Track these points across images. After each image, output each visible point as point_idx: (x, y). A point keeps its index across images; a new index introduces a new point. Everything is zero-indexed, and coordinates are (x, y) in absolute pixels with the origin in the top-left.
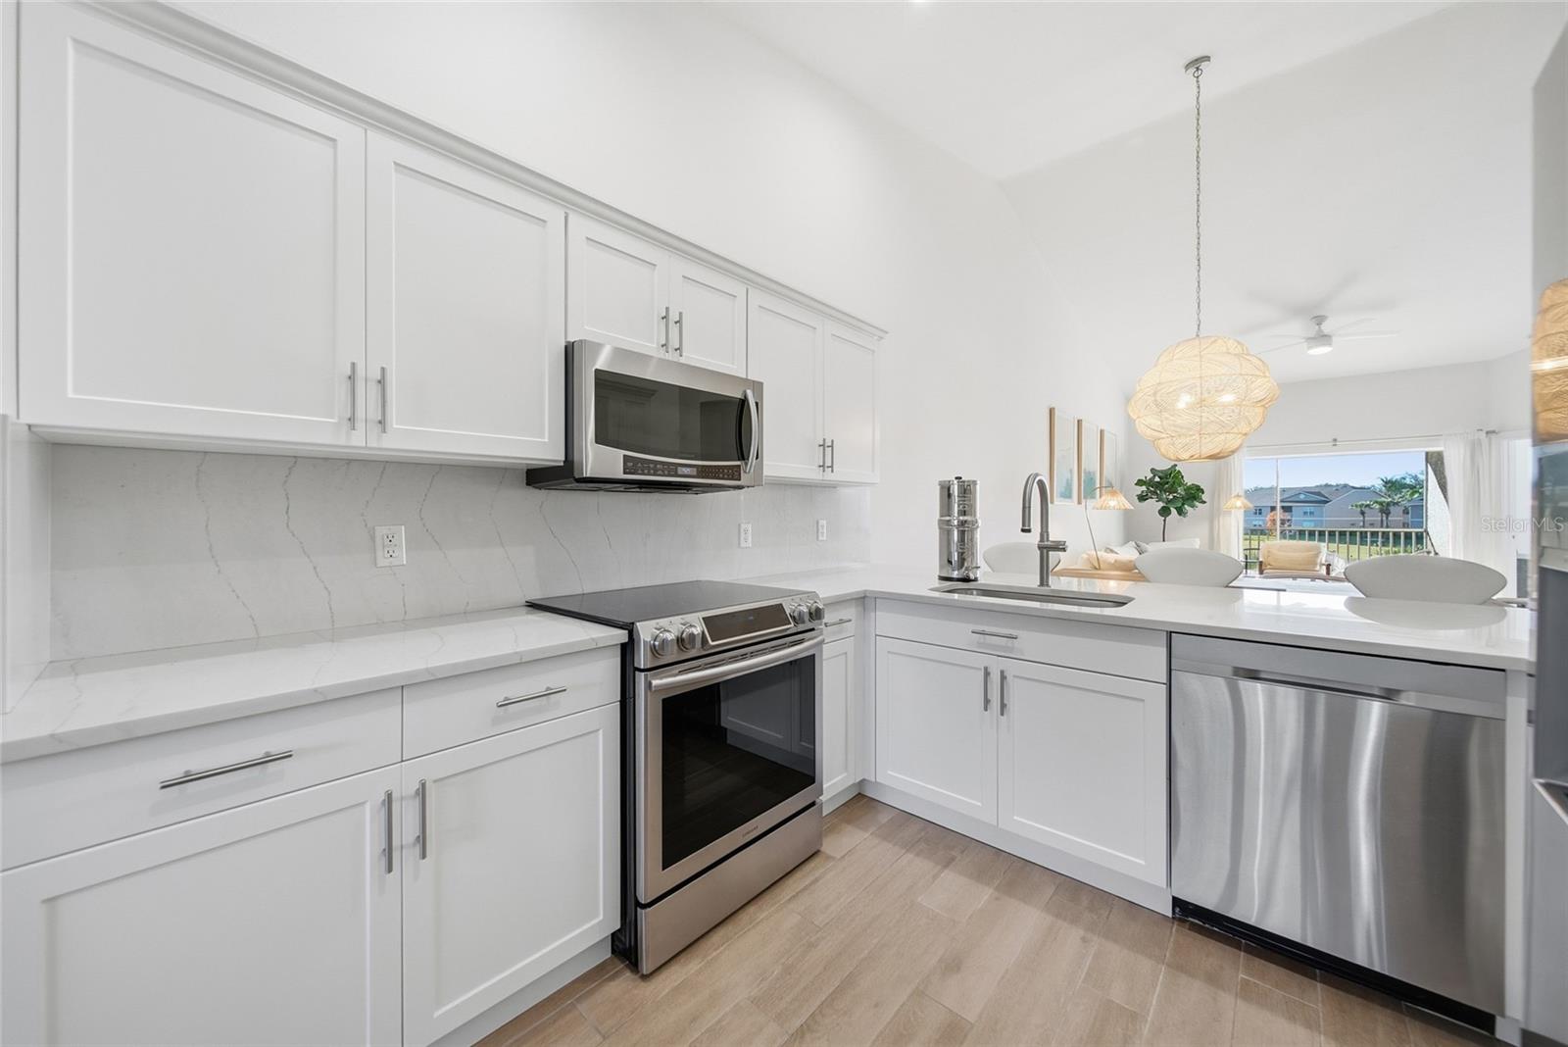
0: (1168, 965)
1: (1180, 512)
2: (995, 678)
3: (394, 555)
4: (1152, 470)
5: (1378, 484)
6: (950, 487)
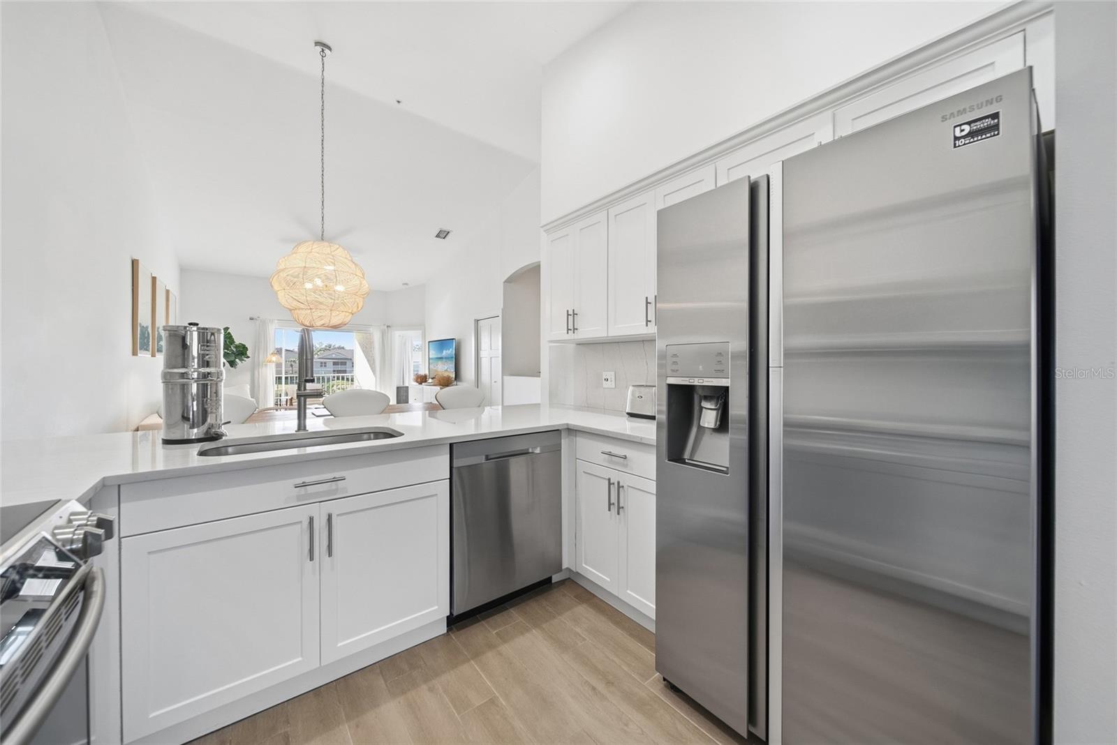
0: (472, 659)
1: (232, 364)
6: (184, 338)
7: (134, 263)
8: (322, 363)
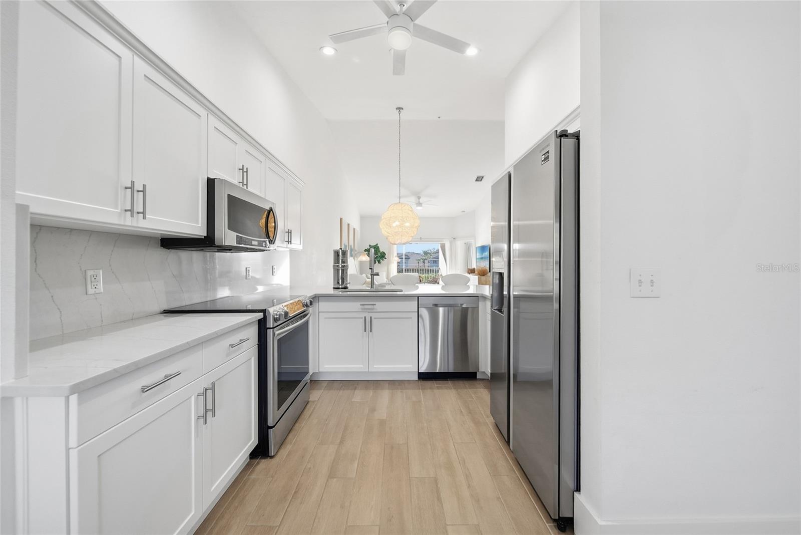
1: (379, 262)
2: (368, 320)
3: (97, 287)
4: (370, 245)
5: (422, 253)
6: (338, 252)
7: (341, 219)
8: (434, 261)
